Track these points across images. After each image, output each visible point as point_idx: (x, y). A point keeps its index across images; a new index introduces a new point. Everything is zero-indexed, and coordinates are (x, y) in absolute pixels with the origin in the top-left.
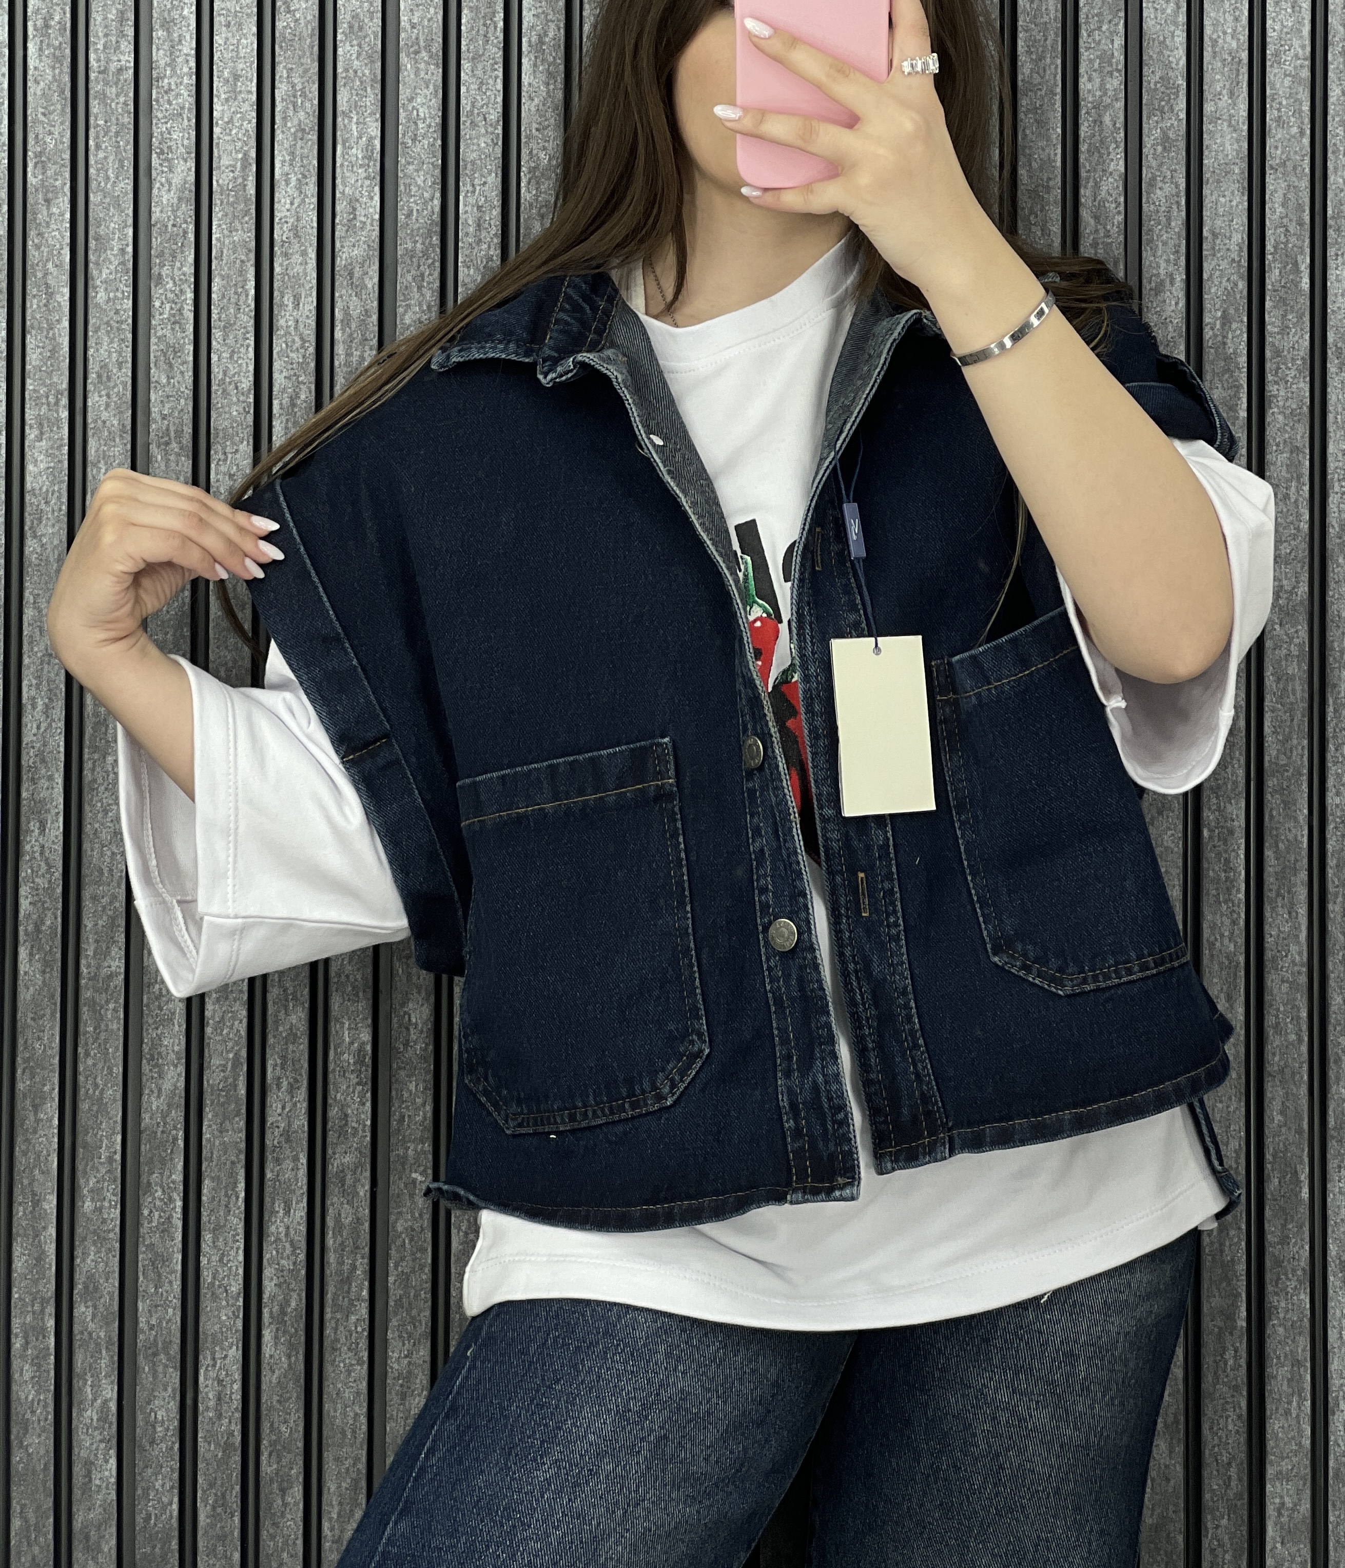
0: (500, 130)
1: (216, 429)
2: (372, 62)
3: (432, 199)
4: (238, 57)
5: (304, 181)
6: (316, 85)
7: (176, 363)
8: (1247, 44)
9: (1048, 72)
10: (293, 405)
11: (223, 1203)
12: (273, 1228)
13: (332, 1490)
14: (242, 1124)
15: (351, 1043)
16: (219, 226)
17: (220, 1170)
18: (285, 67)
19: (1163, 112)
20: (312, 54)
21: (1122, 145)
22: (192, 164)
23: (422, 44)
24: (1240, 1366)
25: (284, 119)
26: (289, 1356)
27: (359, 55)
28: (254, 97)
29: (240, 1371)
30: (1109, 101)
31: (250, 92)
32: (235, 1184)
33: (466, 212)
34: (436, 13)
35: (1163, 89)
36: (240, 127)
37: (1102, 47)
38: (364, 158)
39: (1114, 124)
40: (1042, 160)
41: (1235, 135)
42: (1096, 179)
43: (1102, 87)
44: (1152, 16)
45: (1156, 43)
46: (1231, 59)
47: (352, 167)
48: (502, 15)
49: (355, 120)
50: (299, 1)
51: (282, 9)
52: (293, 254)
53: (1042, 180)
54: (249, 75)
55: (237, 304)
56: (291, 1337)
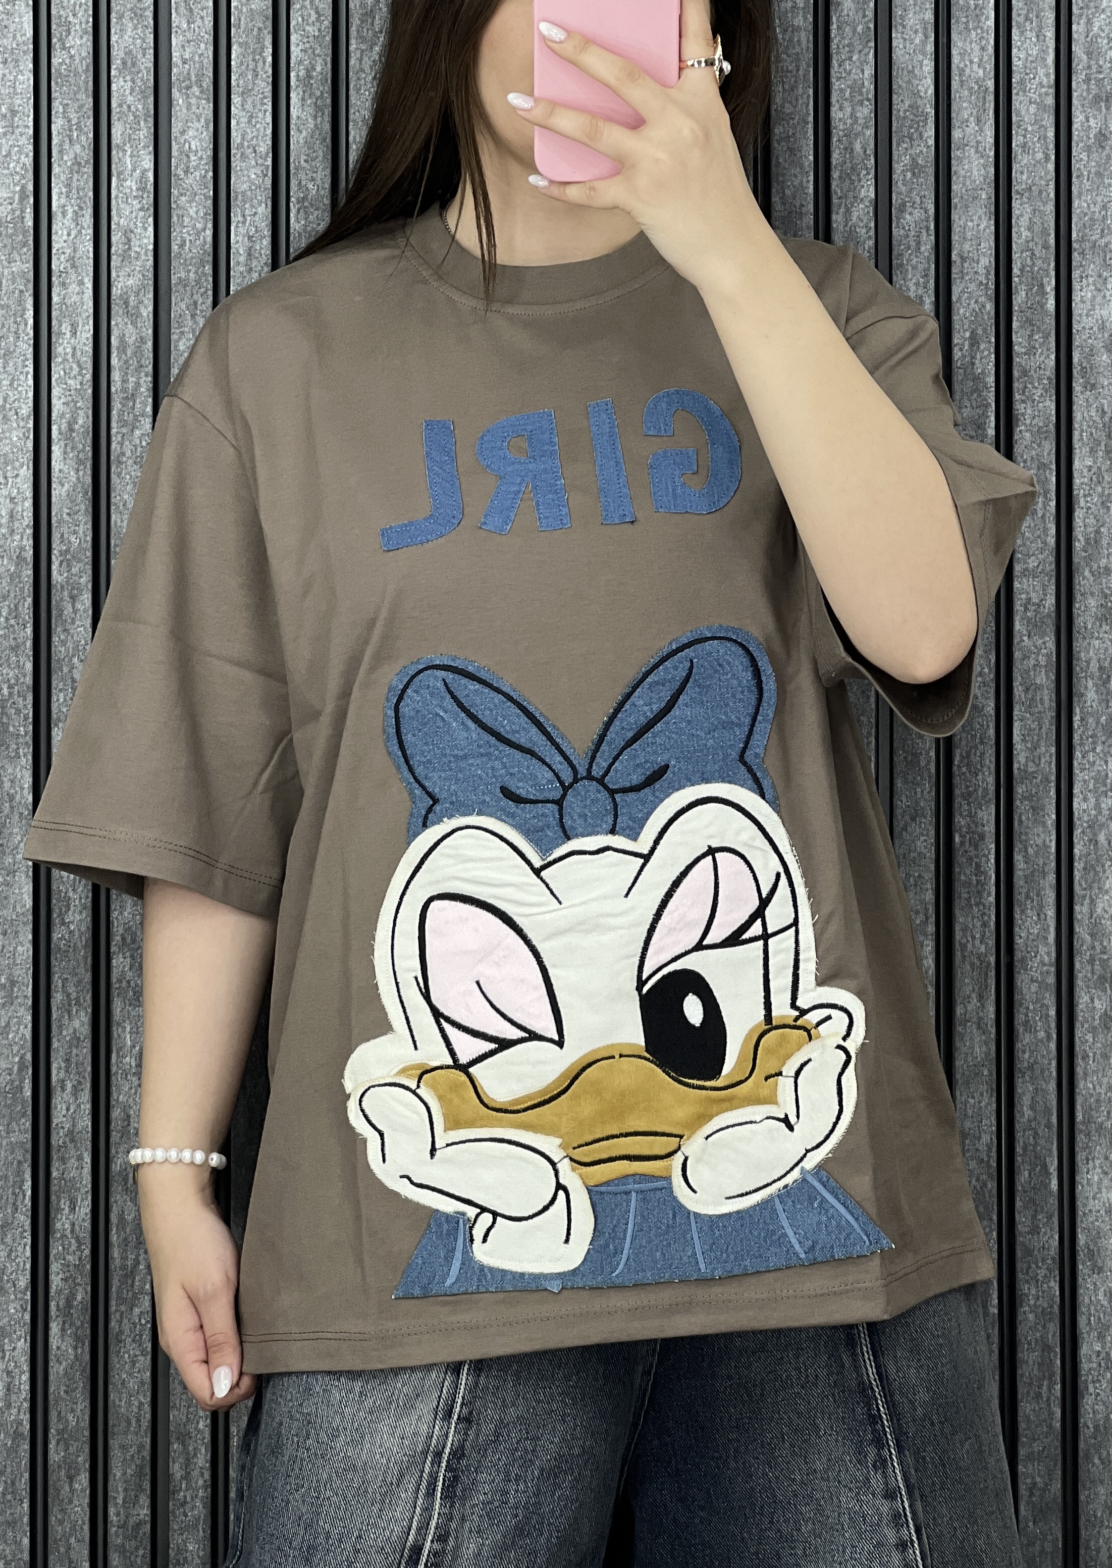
0: (269, 162)
2: (146, 97)
3: (204, 230)
4: (15, 93)
5: (80, 213)
6: (92, 120)
8: (993, 73)
9: (800, 102)
10: (71, 430)
11: (11, 1201)
12: (58, 1225)
13: (117, 1477)
14: (28, 1125)
15: (133, 1046)
18: (60, 103)
19: (911, 139)
20: (86, 90)
21: (873, 171)
23: (193, 79)
25: (61, 152)
26: (75, 1348)
27: (132, 90)
28: (31, 131)
29: (28, 1362)
30: (860, 128)
31: (27, 127)
32: (23, 1181)
33: (237, 242)
34: (206, 49)
36: (18, 161)
37: (852, 76)
38: (137, 189)
39: (865, 151)
40: (794, 187)
41: (982, 161)
42: (846, 205)
43: (853, 115)
44: (901, 46)
45: (905, 72)
46: (976, 87)
47: (127, 198)
48: (270, 50)
49: (129, 153)
50: (74, 38)
51: (57, 46)
52: (70, 284)
53: (795, 206)
54: (26, 110)
55: (16, 333)
56: (77, 1330)
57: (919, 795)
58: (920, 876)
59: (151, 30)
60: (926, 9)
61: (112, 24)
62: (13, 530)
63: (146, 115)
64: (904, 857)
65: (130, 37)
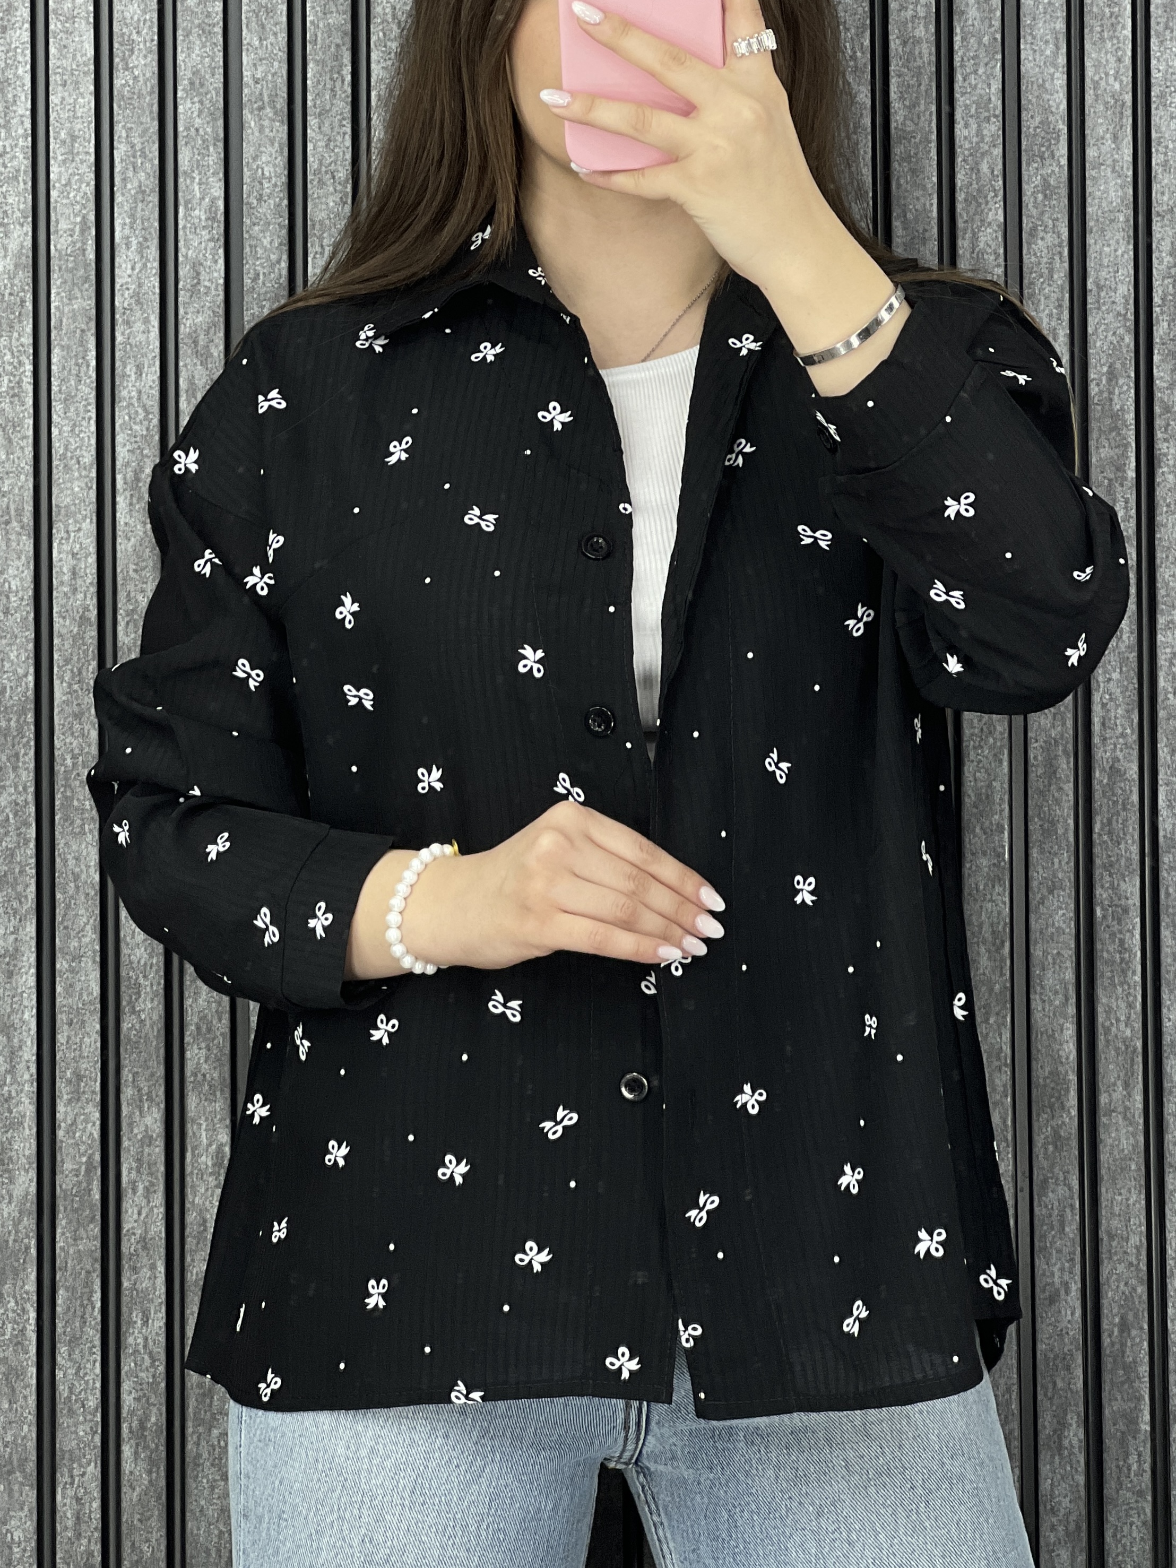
1: (57, 506)
2: (215, 120)
3: (279, 262)
4: (75, 117)
5: (145, 244)
6: (157, 145)
7: (15, 438)
8: (1131, 85)
9: (923, 119)
11: (79, 1313)
12: (131, 1340)
14: (98, 1231)
15: (210, 1145)
16: (58, 294)
17: (74, 1280)
18: (124, 127)
19: (1042, 158)
20: (151, 112)
21: (1001, 193)
22: (28, 228)
23: (266, 99)
24: (1145, 1471)
25: (124, 180)
26: (150, 1472)
27: (200, 112)
29: (99, 1489)
30: (986, 147)
31: (87, 153)
32: (92, 1292)
34: (280, 67)
35: (1043, 134)
36: (78, 190)
37: (978, 91)
38: (207, 219)
39: (993, 172)
40: (916, 210)
41: (1119, 181)
42: (973, 230)
43: (979, 133)
44: (1030, 58)
45: (1035, 87)
46: (1112, 102)
47: (195, 228)
48: (349, 68)
49: (197, 180)
50: (138, 57)
51: (120, 66)
52: (134, 322)
53: (917, 231)
54: (87, 135)
55: (77, 376)
56: (152, 1453)
57: (1056, 866)
58: (1058, 953)
59: (221, 48)
60: (1058, 18)
61: (179, 42)
62: (76, 589)
63: (216, 140)
64: (1041, 933)
65: (198, 55)
